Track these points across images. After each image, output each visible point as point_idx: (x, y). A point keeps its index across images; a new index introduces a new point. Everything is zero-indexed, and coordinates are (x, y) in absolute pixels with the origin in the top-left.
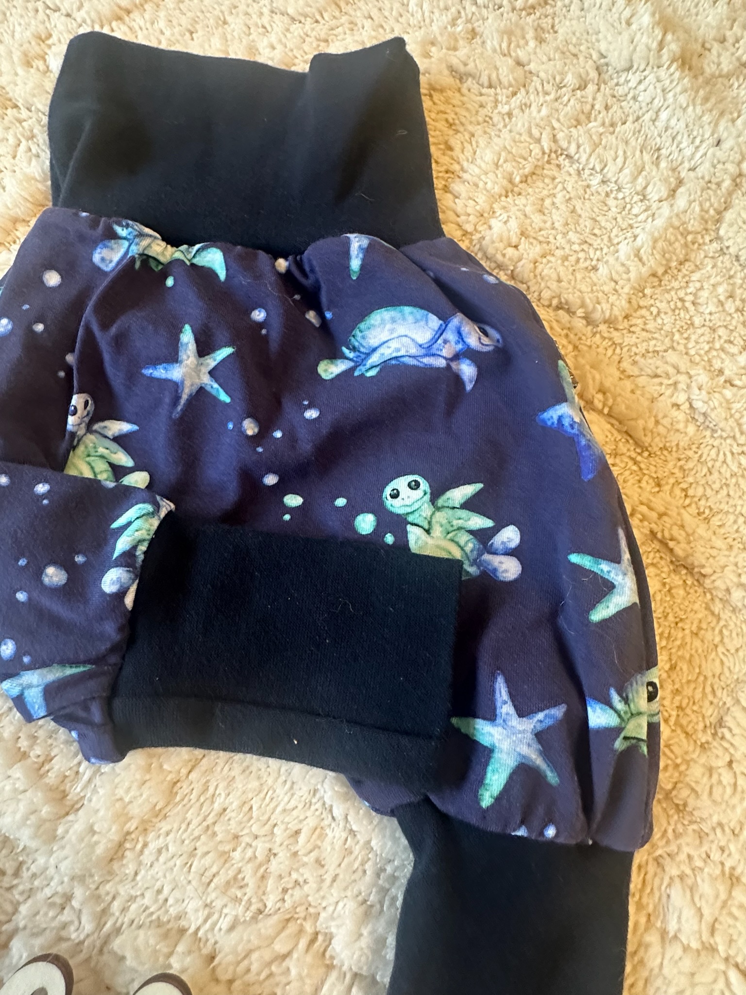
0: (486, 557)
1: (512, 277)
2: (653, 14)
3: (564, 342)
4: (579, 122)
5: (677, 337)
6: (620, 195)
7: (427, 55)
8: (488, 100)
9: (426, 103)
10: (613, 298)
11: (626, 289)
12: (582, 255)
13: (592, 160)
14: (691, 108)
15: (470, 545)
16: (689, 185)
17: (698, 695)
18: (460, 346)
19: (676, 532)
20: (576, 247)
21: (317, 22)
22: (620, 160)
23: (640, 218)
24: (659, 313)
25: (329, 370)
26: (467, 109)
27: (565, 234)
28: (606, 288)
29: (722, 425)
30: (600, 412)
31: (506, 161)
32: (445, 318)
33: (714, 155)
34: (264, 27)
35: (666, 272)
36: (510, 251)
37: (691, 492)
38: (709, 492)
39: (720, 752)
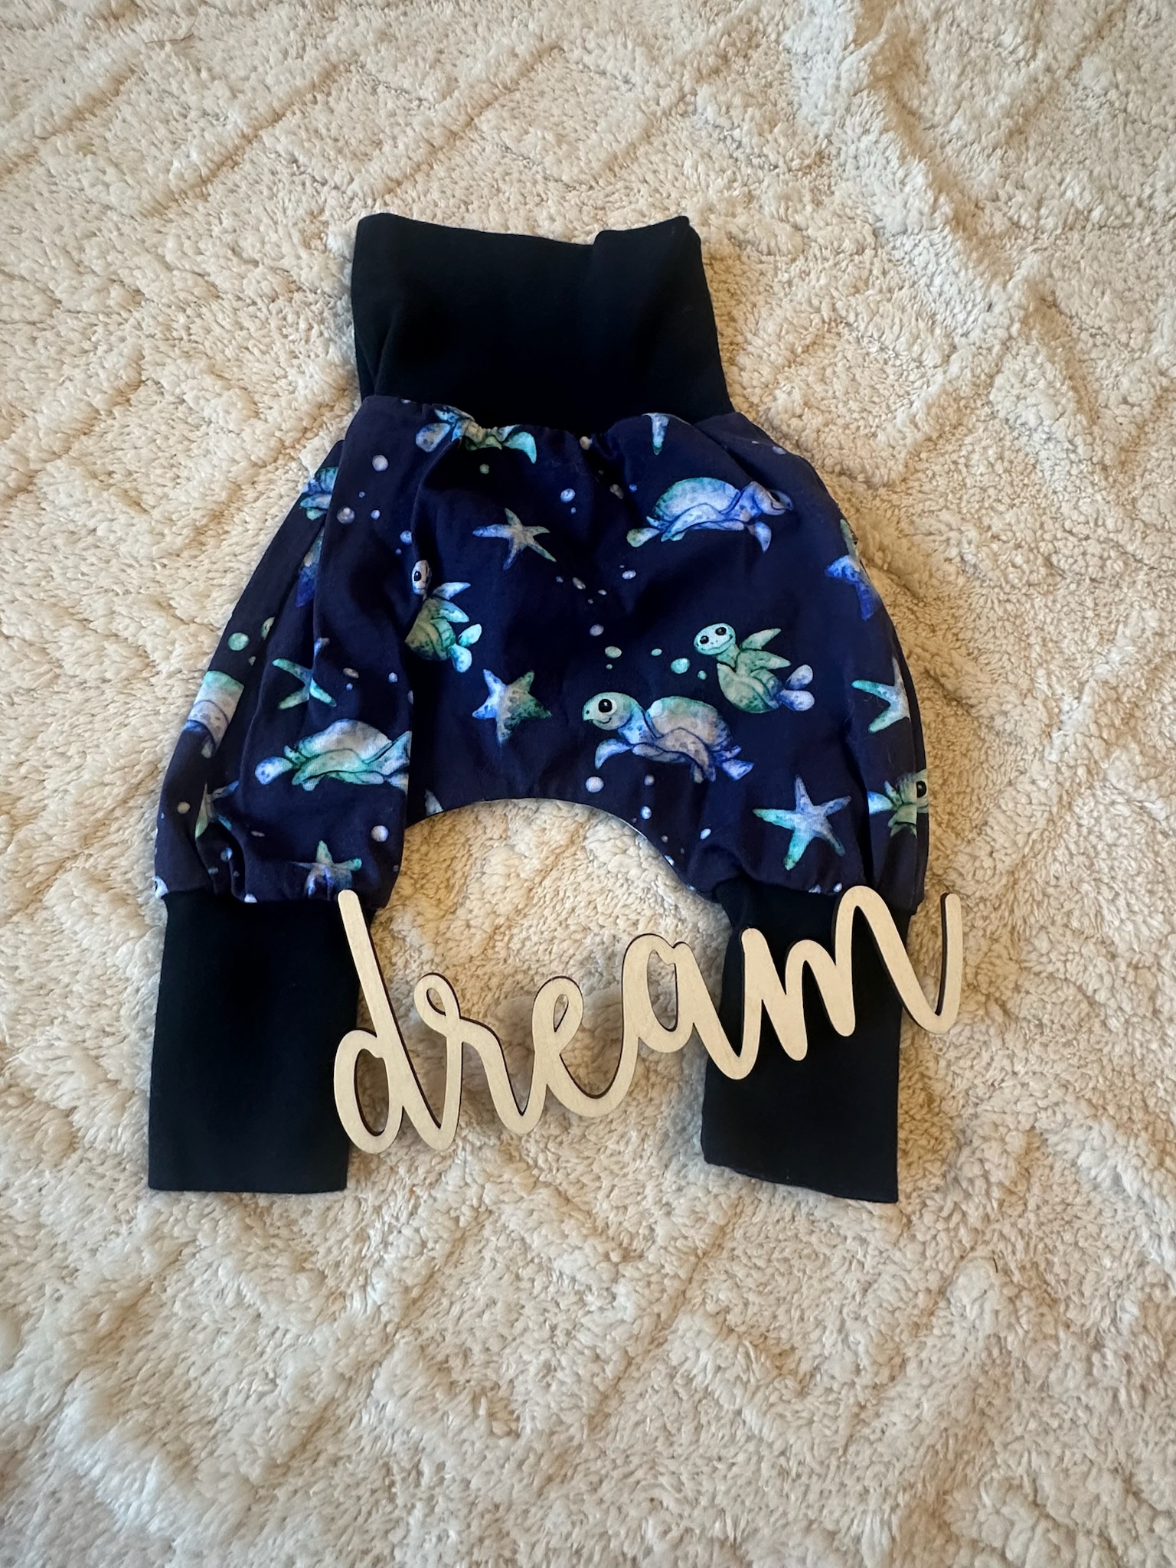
0: (785, 692)
1: (797, 445)
2: (926, 176)
3: (847, 505)
4: (857, 291)
5: (950, 496)
6: (898, 363)
7: (705, 223)
8: (768, 268)
9: (709, 273)
10: (891, 463)
11: (903, 455)
12: (861, 423)
13: (870, 327)
14: (963, 273)
15: (772, 683)
16: (961, 352)
17: (966, 803)
18: (754, 512)
19: (946, 669)
20: (856, 415)
21: (591, 188)
22: (896, 328)
23: (916, 385)
24: (934, 475)
25: (639, 538)
26: (749, 279)
27: (846, 403)
28: (883, 454)
29: (990, 574)
30: (881, 569)
31: (787, 333)
32: (740, 487)
33: (984, 322)
34: (539, 195)
35: (940, 436)
36: (795, 422)
37: (961, 636)
38: (977, 635)
39: (982, 844)
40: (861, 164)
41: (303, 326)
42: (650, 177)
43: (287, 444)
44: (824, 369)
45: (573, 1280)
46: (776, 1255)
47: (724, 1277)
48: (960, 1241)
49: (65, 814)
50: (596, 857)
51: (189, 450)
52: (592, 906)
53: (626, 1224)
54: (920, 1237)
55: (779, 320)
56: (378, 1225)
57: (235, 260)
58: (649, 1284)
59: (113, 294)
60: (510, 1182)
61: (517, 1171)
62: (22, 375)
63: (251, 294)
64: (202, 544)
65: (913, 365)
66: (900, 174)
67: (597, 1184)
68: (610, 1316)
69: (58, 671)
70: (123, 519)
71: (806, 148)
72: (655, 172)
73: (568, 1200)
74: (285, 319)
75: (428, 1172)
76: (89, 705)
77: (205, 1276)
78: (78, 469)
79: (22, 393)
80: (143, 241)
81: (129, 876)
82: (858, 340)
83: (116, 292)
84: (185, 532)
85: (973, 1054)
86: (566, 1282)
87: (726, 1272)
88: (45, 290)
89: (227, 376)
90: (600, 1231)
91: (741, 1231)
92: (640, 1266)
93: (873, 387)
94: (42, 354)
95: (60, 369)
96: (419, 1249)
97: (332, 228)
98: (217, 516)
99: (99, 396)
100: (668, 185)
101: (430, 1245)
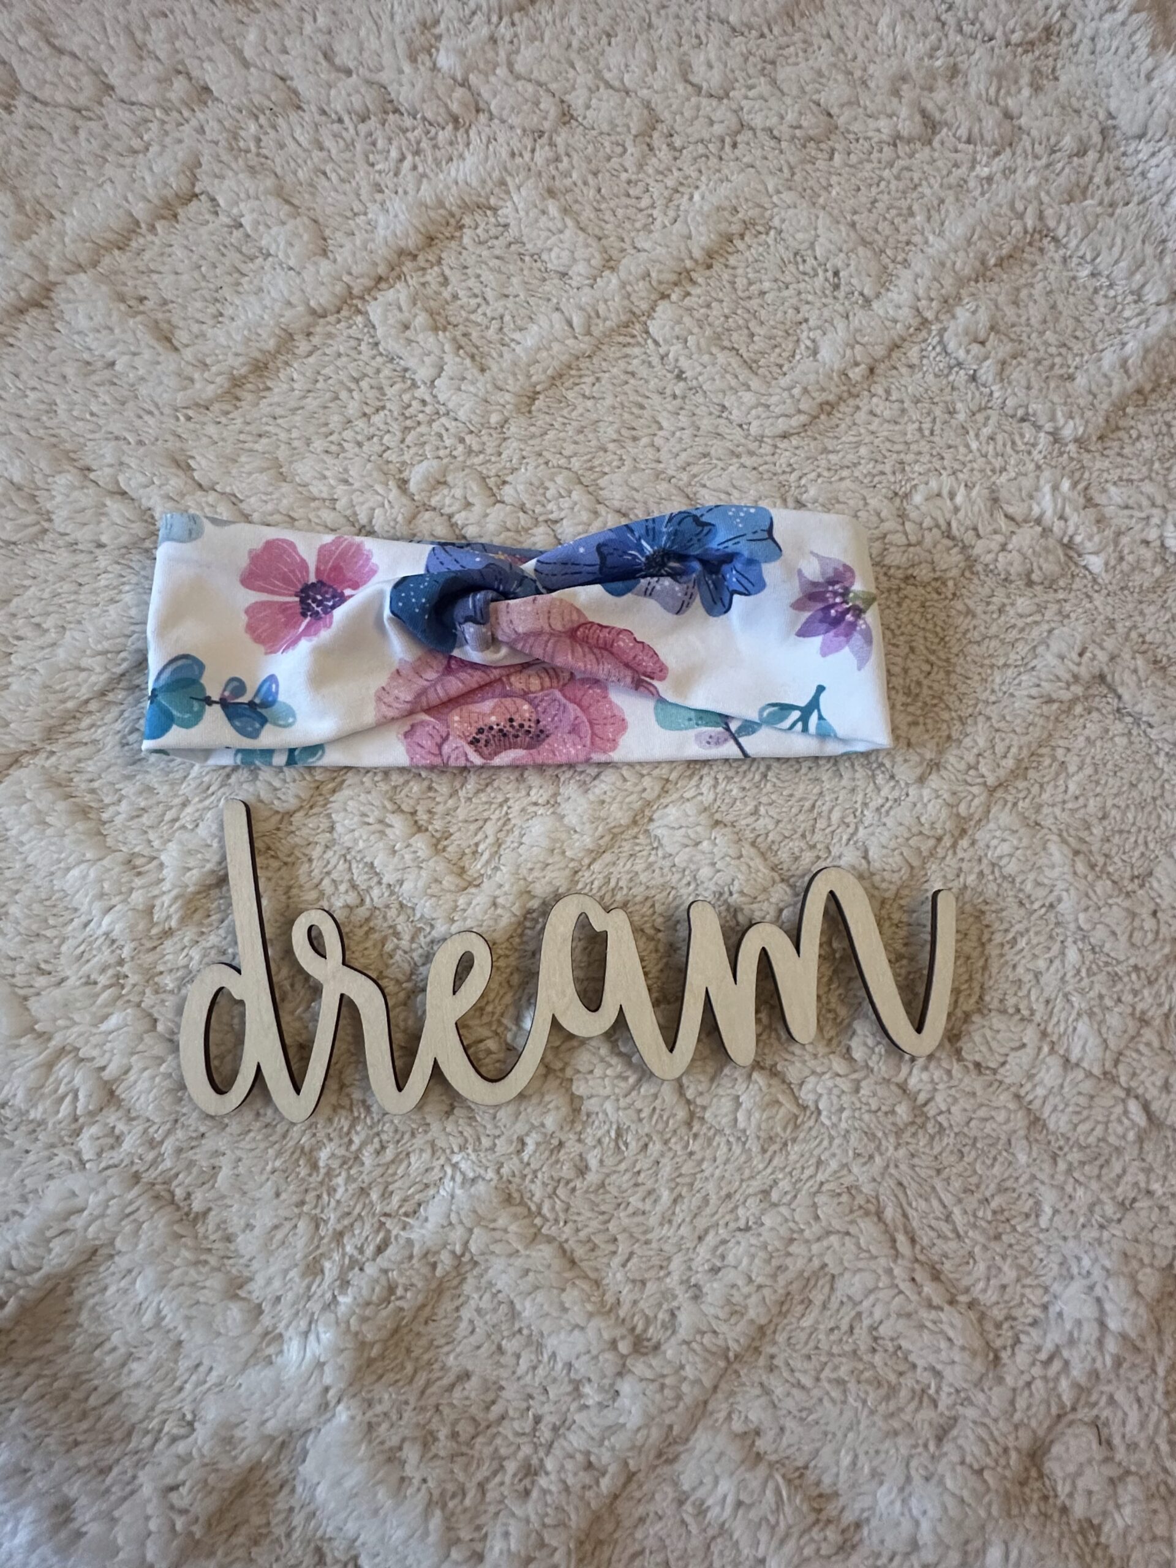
40: (1099, 48)
41: (394, 154)
42: (835, 32)
43: (355, 291)
44: (1018, 290)
45: (569, 1366)
46: (826, 1373)
47: (757, 1391)
48: (1059, 1396)
49: (30, 698)
50: (661, 845)
51: (238, 284)
52: (649, 904)
53: (642, 1304)
54: (1009, 1380)
55: (970, 221)
56: (336, 1257)
57: (324, 63)
58: (663, 1387)
59: (176, 85)
60: (505, 1231)
61: (515, 1217)
62: (56, 169)
63: (339, 108)
64: (238, 399)
65: (1130, 298)
66: (1149, 63)
67: (612, 1248)
68: (610, 1416)
69: (46, 525)
70: (147, 354)
71: (1033, 19)
72: (842, 27)
73: (573, 1262)
74: (374, 144)
75: (405, 1200)
76: (79, 571)
77: (123, 1284)
78: (104, 288)
79: (52, 190)
80: (221, 30)
81: (96, 785)
82: (1065, 260)
83: (180, 85)
84: (219, 380)
85: (1101, 1160)
86: (559, 1365)
87: (761, 1384)
88: (98, 73)
89: (296, 202)
90: (608, 1310)
91: (785, 1335)
92: (654, 1362)
93: (1077, 320)
94: (84, 147)
95: (101, 167)
96: (385, 1293)
97: (444, 41)
98: (261, 367)
99: (141, 205)
100: (856, 46)
101: (400, 1292)
